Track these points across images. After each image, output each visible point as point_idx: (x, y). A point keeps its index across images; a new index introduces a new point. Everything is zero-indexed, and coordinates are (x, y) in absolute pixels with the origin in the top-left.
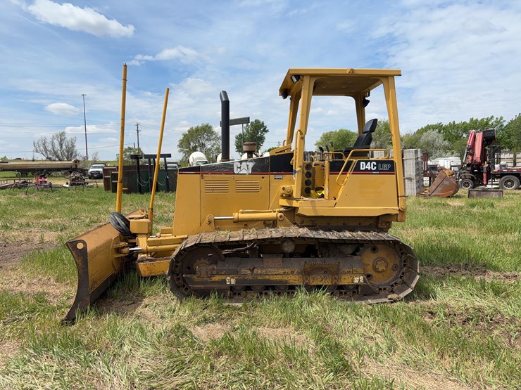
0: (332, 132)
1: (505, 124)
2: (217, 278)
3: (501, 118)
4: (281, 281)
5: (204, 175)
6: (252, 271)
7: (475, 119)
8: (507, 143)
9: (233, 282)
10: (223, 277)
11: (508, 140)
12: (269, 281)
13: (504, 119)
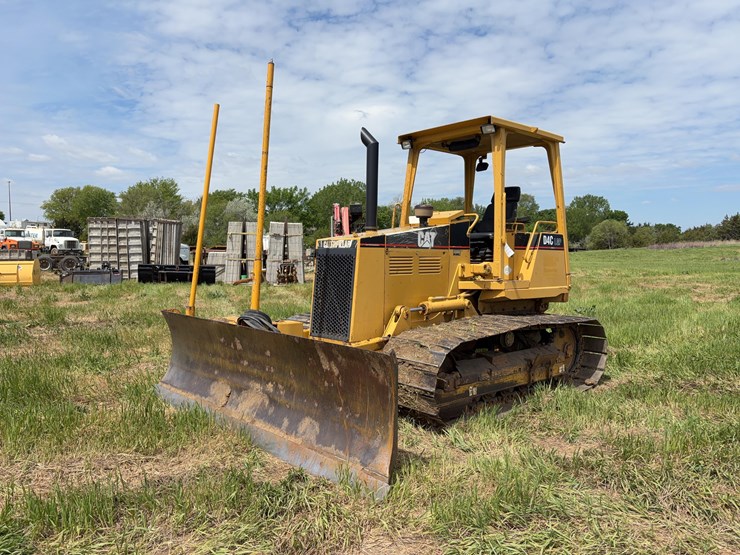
0: (71, 189)
1: (310, 197)
2: (461, 390)
3: (305, 189)
4: (512, 383)
5: (390, 249)
6: (490, 374)
7: (277, 188)
8: (314, 220)
9: (475, 390)
10: (466, 387)
11: (313, 217)
12: (504, 384)
13: (308, 191)
